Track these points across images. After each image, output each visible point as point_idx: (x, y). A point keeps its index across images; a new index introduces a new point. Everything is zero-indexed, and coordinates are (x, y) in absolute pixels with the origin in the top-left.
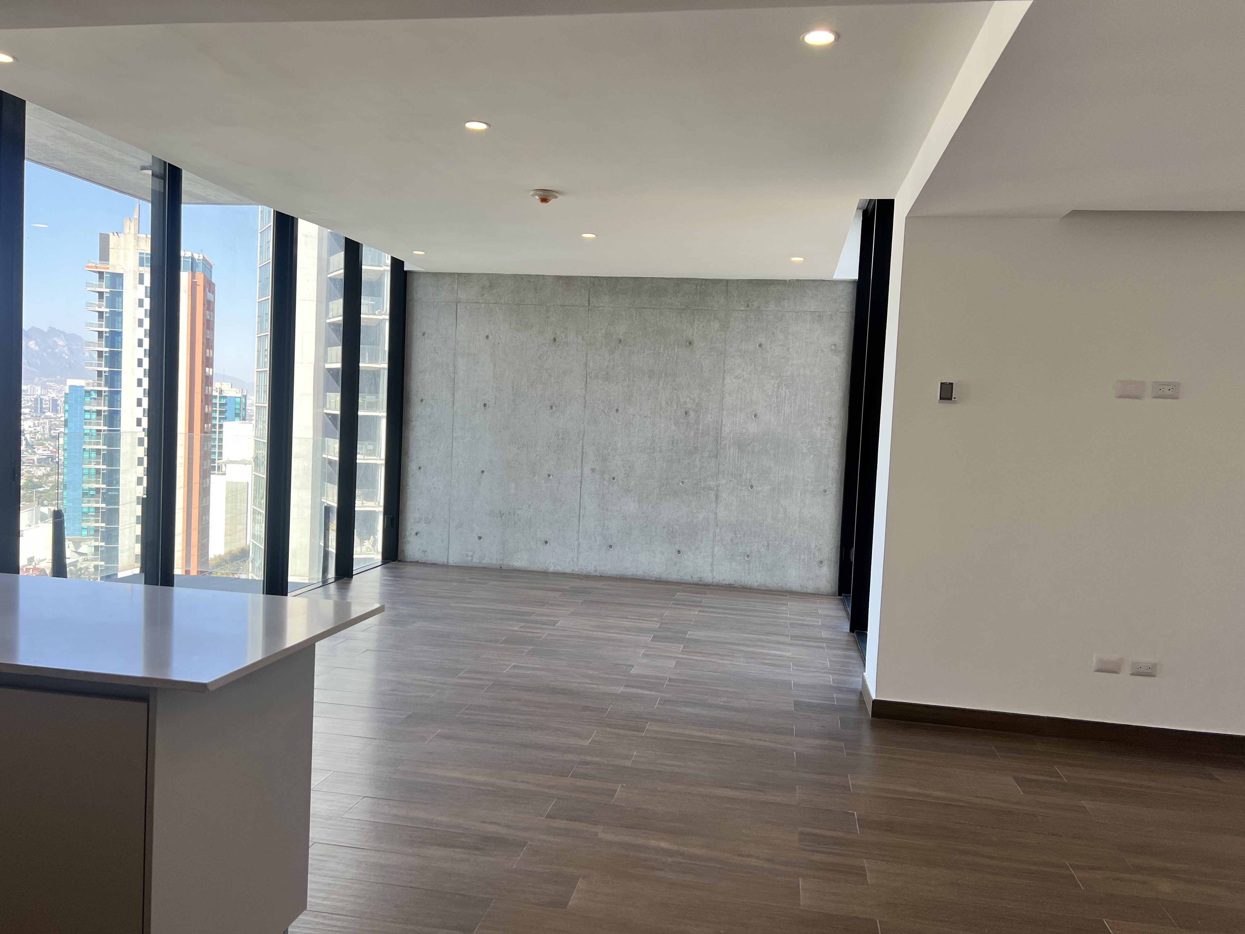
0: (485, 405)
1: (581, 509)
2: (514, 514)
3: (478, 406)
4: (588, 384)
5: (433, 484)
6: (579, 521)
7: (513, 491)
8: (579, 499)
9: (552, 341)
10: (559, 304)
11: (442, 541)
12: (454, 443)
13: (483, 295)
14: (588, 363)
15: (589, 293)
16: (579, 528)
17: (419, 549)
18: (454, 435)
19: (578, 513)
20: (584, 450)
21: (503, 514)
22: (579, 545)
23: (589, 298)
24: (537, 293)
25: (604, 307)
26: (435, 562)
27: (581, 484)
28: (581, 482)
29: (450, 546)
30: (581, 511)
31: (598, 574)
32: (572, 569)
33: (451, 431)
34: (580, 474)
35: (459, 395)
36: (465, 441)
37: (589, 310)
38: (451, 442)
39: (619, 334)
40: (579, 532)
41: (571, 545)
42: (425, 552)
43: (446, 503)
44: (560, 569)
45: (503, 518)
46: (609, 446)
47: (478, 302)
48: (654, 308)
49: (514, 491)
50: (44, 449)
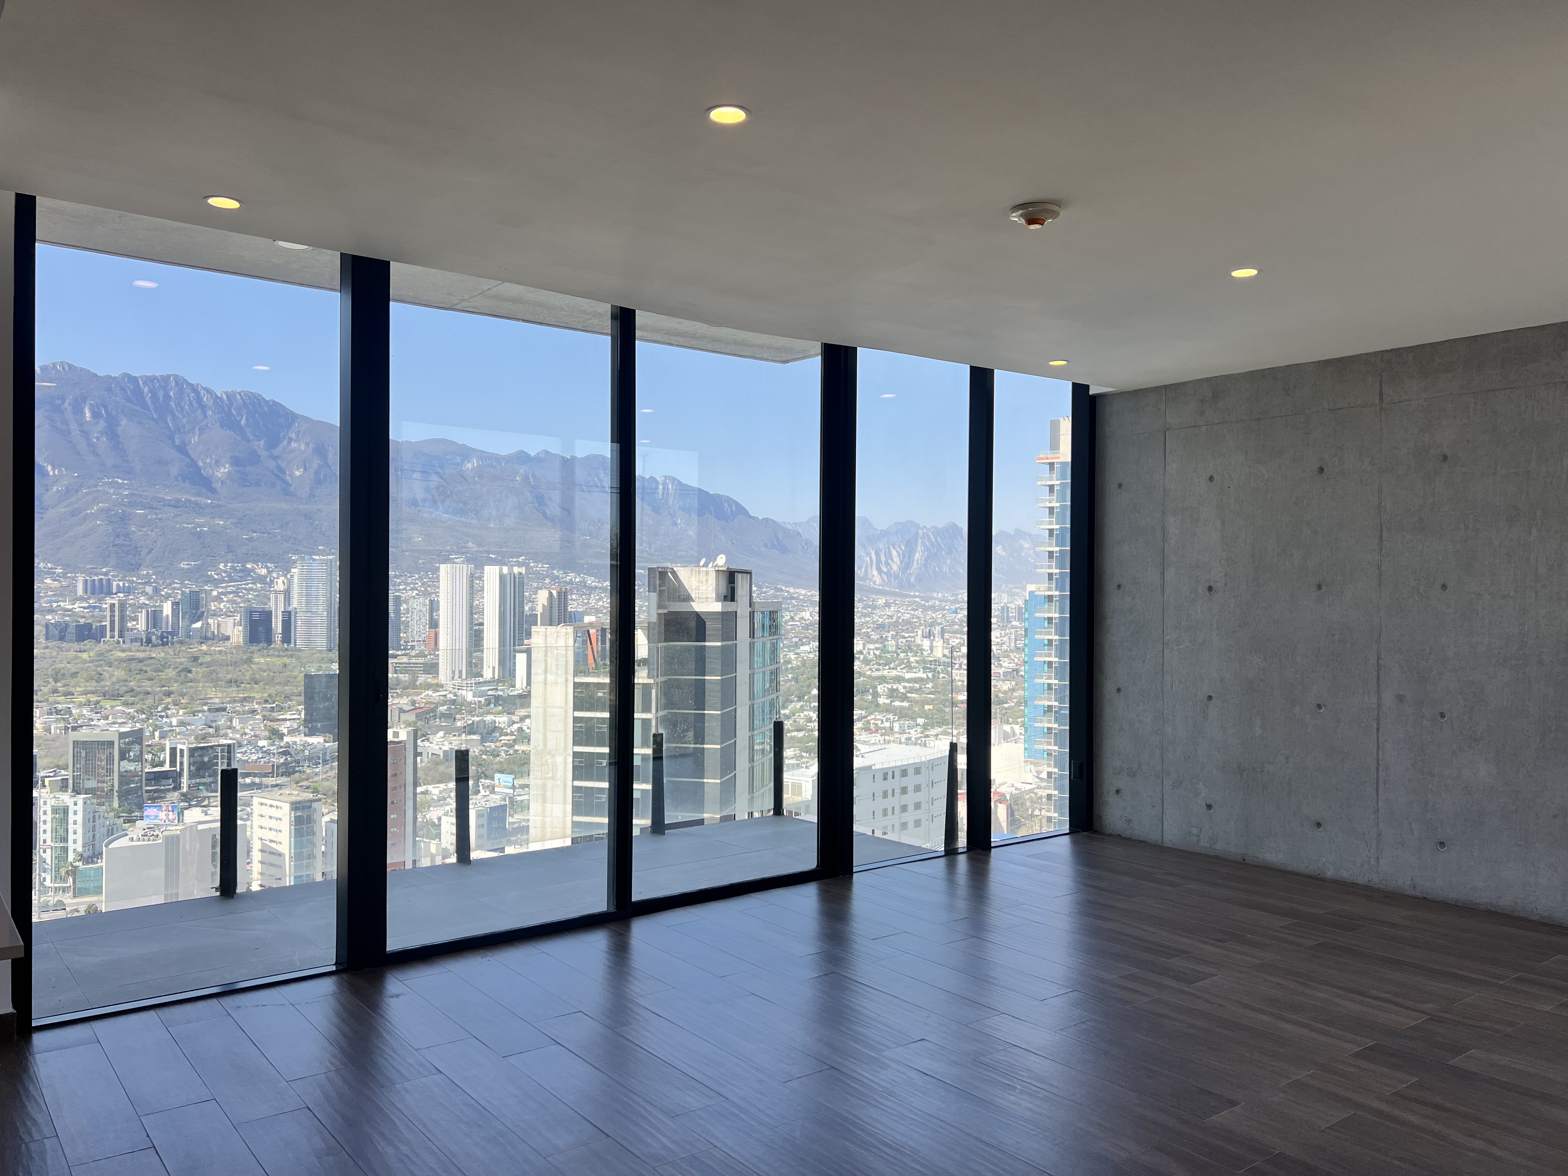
0: (1210, 588)
1: (1380, 769)
2: (1262, 771)
3: (1200, 590)
4: (1385, 542)
5: (1138, 716)
6: (1377, 790)
7: (1258, 731)
8: (1375, 750)
9: (1316, 472)
10: (1326, 407)
11: (1154, 807)
12: (1165, 651)
13: (1202, 413)
14: (1383, 504)
15: (1381, 381)
16: (1378, 804)
17: (1121, 816)
18: (1166, 638)
19: (1375, 776)
20: (1381, 661)
21: (1244, 770)
22: (1380, 834)
23: (1381, 391)
24: (1288, 395)
25: (1410, 400)
26: (1143, 839)
27: (1378, 724)
28: (1378, 720)
29: (1164, 816)
30: (1381, 773)
31: (1419, 895)
32: (1367, 877)
33: (1161, 633)
34: (1376, 705)
35: (1170, 574)
36: (1181, 647)
37: (1381, 409)
38: (1161, 650)
39: (1442, 446)
40: (1378, 811)
41: (1364, 834)
42: (1129, 821)
43: (1157, 746)
44: (1345, 875)
45: (1244, 776)
46: (1430, 654)
47: (1197, 424)
48: (1512, 388)
49: (1261, 731)
50: (1009, 661)
